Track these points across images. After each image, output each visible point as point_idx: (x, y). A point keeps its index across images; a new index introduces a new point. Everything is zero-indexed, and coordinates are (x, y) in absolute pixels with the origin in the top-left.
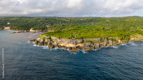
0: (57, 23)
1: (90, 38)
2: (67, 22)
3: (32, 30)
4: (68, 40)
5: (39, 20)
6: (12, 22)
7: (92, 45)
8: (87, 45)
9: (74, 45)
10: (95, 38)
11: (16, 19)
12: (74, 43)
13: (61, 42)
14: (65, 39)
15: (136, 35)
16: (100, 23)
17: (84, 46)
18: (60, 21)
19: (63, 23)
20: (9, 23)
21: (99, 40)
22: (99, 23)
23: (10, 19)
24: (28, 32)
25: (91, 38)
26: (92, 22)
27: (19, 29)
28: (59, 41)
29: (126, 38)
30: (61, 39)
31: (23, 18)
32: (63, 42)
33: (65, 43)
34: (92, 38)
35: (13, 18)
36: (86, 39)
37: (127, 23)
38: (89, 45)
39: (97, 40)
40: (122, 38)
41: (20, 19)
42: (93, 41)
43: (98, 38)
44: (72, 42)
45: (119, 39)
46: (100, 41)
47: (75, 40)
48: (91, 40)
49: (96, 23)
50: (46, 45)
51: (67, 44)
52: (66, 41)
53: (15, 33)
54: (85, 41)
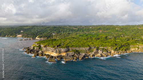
0: (65, 31)
1: (76, 47)
2: (75, 30)
3: (38, 37)
4: (52, 48)
5: (48, 29)
6: (25, 30)
7: (76, 55)
8: (70, 55)
9: (57, 54)
10: (83, 47)
11: (29, 27)
12: (57, 52)
13: (46, 50)
14: (50, 48)
15: (138, 45)
16: (109, 31)
17: (67, 55)
18: (67, 30)
19: (70, 31)
20: (22, 31)
21: (87, 50)
22: (107, 32)
23: (25, 28)
24: (34, 39)
25: (78, 47)
26: (100, 30)
27: (28, 37)
28: (44, 49)
29: (122, 48)
30: (47, 48)
31: (35, 26)
32: (48, 50)
33: (50, 52)
34: (80, 47)
35: (27, 26)
36: (72, 48)
37: (140, 32)
38: (73, 54)
39: (84, 49)
40: (117, 48)
41: (32, 27)
42: (80, 51)
43: (86, 47)
44: (55, 51)
45: (112, 50)
46: (89, 51)
47: (59, 49)
48: (77, 49)
49: (105, 31)
50: (33, 53)
51: (52, 53)
52: (51, 50)
53: (22, 40)
54: (70, 50)
